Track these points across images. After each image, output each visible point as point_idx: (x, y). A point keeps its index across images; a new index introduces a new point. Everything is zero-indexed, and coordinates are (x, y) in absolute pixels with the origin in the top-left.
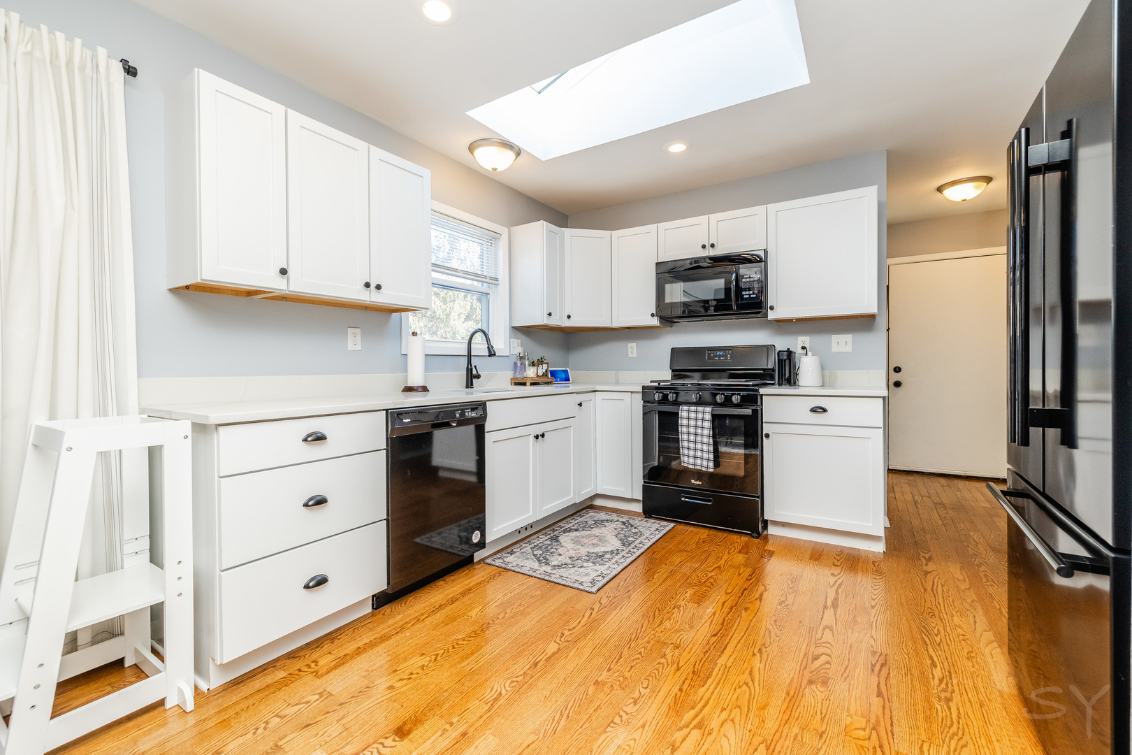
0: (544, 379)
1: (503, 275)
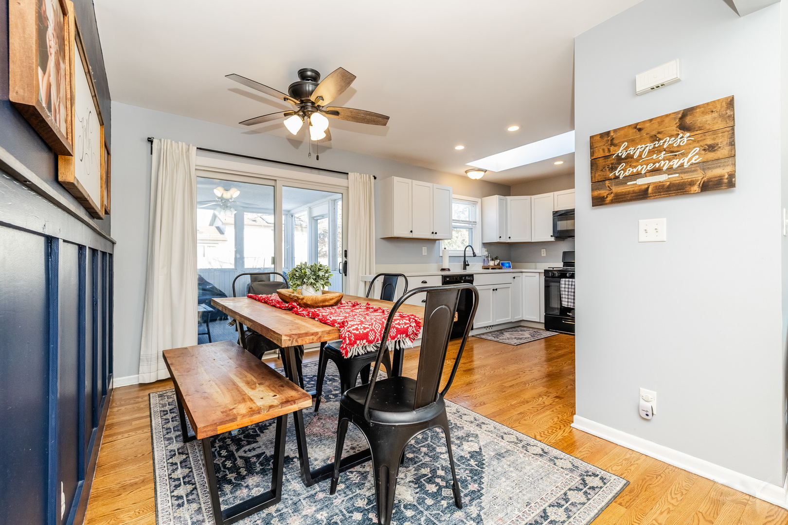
0: (498, 267)
1: (478, 220)
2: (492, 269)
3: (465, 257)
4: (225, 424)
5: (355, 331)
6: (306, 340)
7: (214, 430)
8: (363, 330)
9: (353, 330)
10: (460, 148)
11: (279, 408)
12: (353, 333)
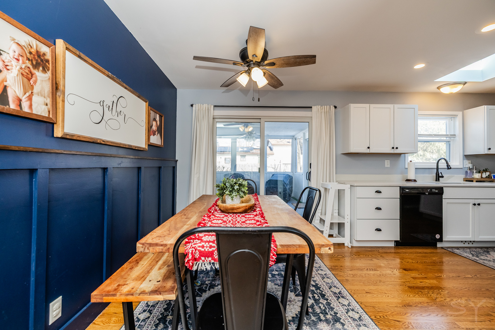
0: (487, 180)
1: (458, 133)
2: (477, 181)
3: (437, 168)
4: (109, 296)
5: (200, 249)
6: (156, 249)
7: (101, 299)
8: (208, 248)
9: (199, 247)
10: (419, 66)
11: (148, 295)
12: (198, 250)
